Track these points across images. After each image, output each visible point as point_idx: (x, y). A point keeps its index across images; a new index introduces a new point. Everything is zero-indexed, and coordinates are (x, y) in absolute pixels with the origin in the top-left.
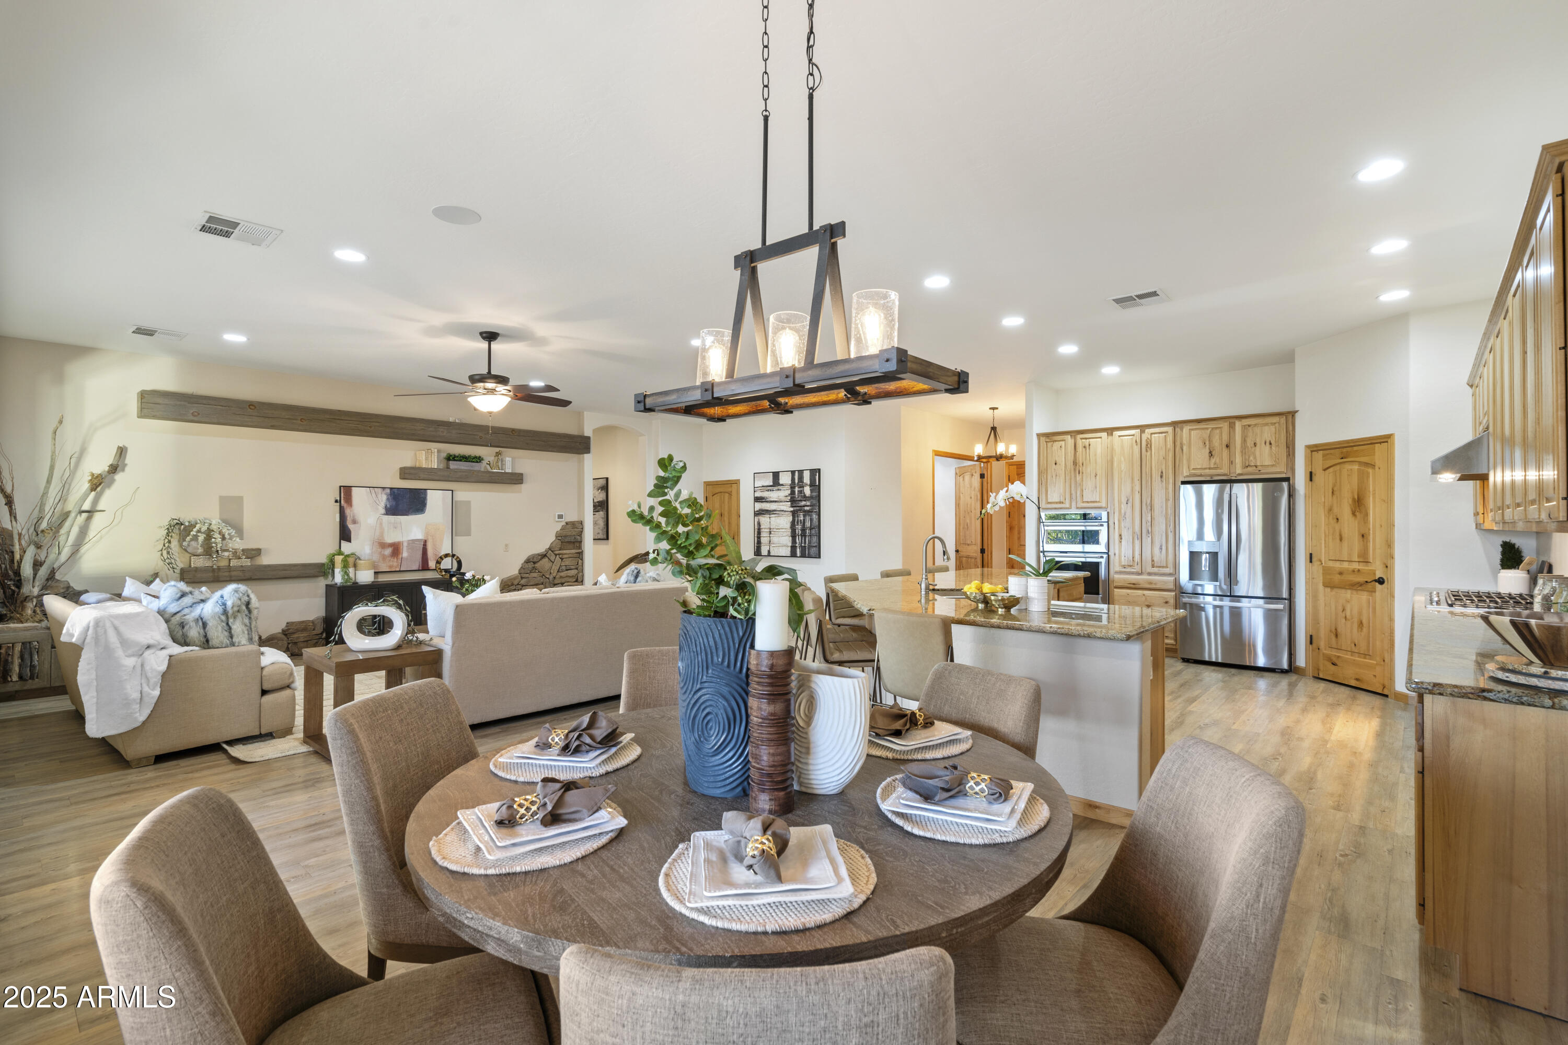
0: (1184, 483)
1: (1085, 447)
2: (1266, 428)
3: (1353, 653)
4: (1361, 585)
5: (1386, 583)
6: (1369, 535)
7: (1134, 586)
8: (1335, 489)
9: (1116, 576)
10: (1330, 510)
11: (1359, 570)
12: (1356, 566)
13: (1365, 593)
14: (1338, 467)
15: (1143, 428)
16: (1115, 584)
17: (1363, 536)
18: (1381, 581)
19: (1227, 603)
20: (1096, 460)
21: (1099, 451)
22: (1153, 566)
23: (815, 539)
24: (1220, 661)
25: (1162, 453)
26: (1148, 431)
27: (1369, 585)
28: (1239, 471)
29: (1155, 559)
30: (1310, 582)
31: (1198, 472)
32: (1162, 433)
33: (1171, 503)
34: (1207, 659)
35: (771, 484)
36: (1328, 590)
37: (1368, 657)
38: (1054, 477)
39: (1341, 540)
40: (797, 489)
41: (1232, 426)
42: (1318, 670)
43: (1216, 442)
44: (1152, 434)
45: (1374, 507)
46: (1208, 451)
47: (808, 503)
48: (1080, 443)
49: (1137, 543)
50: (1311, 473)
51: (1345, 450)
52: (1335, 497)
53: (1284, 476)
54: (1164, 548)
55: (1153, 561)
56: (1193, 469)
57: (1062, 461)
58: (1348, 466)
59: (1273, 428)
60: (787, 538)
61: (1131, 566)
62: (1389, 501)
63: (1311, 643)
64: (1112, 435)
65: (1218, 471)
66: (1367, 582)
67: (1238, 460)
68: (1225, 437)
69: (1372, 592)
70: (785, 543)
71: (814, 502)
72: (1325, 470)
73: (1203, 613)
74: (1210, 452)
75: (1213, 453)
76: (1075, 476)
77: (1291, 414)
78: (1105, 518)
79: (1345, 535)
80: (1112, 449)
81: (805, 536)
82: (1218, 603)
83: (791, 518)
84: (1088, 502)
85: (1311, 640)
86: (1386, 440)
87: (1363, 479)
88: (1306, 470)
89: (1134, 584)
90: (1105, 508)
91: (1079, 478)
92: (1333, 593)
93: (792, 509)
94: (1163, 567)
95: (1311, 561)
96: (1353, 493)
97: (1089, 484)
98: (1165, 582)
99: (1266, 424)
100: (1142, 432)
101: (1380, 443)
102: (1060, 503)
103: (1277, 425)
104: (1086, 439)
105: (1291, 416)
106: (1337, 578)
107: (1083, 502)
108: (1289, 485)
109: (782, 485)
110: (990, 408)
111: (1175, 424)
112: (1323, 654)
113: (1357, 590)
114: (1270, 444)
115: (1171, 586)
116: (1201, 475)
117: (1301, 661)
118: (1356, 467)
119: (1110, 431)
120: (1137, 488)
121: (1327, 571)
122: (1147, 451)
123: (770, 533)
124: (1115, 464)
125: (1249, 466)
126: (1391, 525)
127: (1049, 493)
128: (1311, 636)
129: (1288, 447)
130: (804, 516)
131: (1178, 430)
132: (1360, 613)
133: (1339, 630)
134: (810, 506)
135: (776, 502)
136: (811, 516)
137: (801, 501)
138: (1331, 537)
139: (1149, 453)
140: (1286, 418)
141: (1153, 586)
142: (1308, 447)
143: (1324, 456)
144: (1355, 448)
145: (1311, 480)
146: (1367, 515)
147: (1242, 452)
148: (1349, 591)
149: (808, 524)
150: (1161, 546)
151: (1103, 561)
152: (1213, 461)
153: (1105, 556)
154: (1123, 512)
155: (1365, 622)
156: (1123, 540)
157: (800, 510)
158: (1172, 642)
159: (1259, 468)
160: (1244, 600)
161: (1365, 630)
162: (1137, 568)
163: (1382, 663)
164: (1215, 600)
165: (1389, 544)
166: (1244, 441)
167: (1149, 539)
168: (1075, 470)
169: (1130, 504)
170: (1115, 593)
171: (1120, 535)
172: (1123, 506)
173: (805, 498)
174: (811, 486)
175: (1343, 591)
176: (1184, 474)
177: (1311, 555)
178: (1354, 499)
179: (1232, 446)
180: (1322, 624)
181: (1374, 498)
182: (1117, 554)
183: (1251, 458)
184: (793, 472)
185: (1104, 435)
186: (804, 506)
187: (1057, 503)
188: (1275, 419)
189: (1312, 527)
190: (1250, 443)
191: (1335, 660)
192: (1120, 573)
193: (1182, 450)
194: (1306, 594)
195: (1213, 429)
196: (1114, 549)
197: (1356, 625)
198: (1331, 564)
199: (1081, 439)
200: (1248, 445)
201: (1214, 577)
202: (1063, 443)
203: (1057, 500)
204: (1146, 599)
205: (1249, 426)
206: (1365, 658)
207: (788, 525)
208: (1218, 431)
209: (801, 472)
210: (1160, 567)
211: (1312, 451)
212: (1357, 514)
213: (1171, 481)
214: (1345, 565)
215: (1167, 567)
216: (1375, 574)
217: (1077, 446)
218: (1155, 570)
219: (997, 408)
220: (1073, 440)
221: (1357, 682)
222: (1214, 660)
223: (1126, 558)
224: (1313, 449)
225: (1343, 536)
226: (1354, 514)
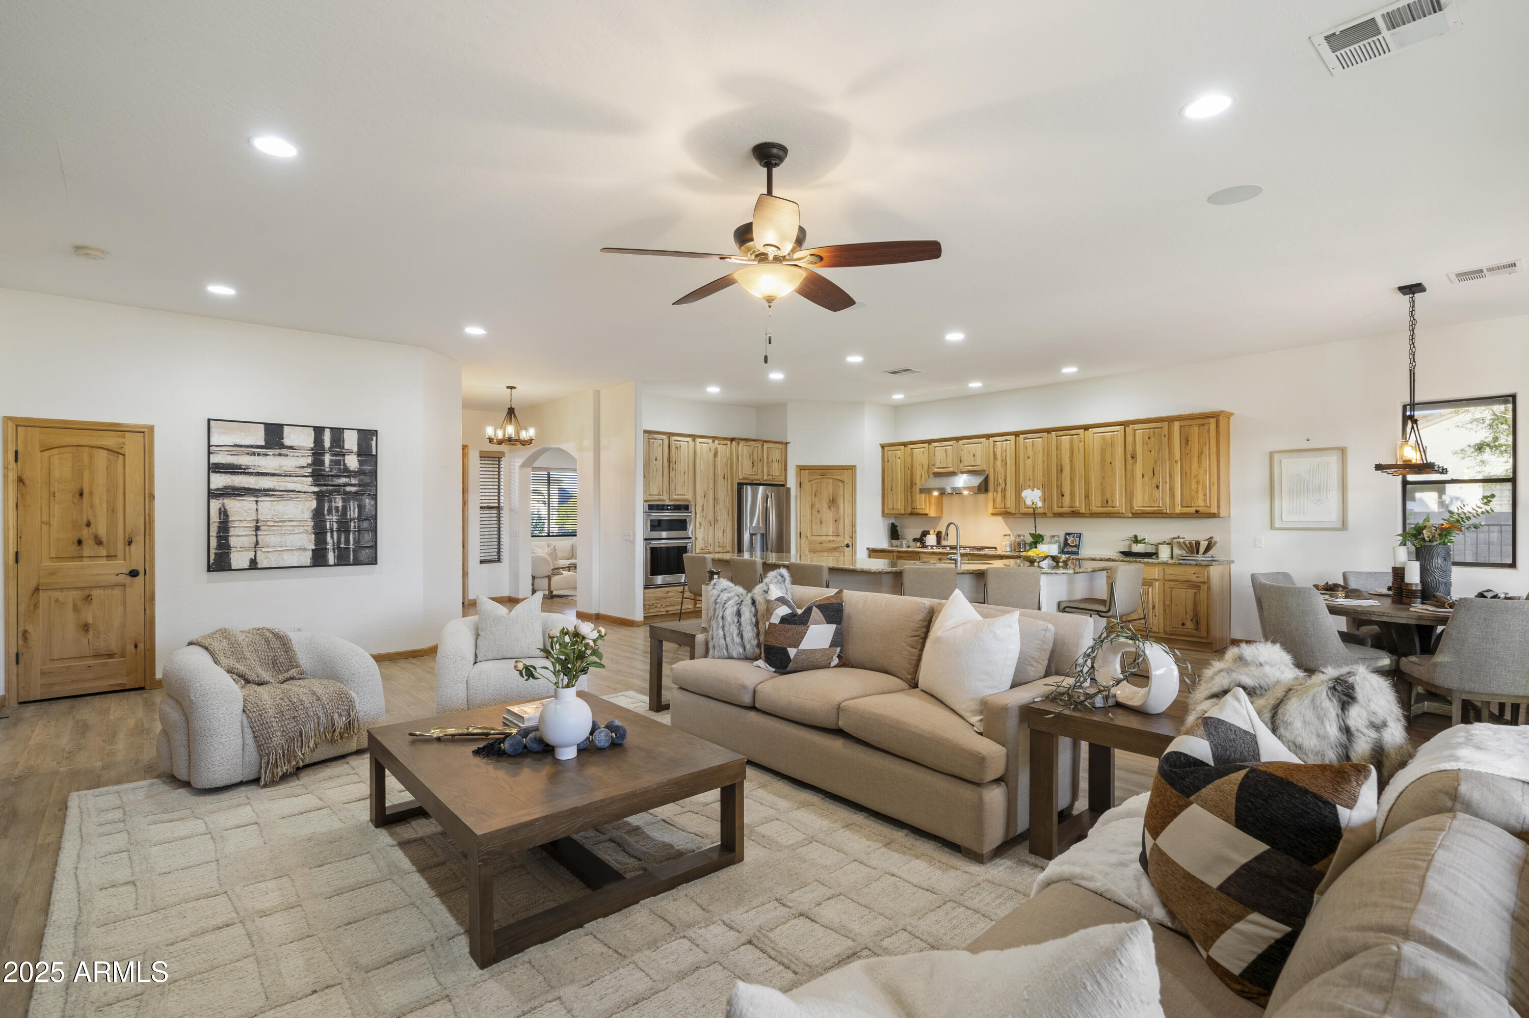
0: (739, 483)
1: (677, 448)
2: (772, 450)
4: (835, 549)
6: (840, 520)
8: (817, 493)
10: (813, 505)
11: (833, 540)
12: (831, 538)
14: (818, 481)
15: (713, 438)
17: (836, 520)
18: (848, 546)
20: (684, 460)
21: (686, 453)
22: (719, 547)
23: (367, 537)
25: (724, 460)
26: (716, 442)
27: (840, 549)
28: (765, 478)
29: (721, 541)
30: (799, 549)
31: (747, 477)
32: (723, 444)
33: (729, 498)
35: (263, 444)
36: (813, 554)
38: (655, 472)
39: (821, 523)
40: (327, 458)
41: (761, 446)
43: (756, 457)
45: (843, 504)
47: (354, 481)
48: (673, 444)
49: (711, 529)
50: (799, 482)
51: (823, 471)
52: (817, 498)
53: (783, 483)
54: (726, 532)
55: (719, 542)
56: (744, 474)
57: (660, 458)
58: (824, 481)
59: (775, 450)
60: (304, 536)
61: (706, 547)
62: (853, 502)
64: (695, 441)
65: (755, 477)
66: (838, 547)
67: (765, 470)
68: (760, 453)
69: (842, 552)
70: (298, 544)
71: (367, 479)
72: (809, 481)
74: (753, 463)
76: (670, 473)
77: (785, 444)
79: (824, 520)
80: (695, 453)
81: (347, 531)
83: (314, 504)
84: (678, 495)
86: (852, 468)
87: (836, 489)
88: (795, 480)
93: (316, 489)
96: (829, 496)
99: (771, 448)
100: (713, 442)
101: (848, 470)
102: (659, 494)
103: (778, 449)
104: (678, 441)
105: (784, 446)
106: (818, 546)
108: (786, 489)
109: (291, 448)
110: (508, 387)
111: (730, 439)
113: (832, 552)
114: (779, 462)
118: (831, 481)
119: (694, 437)
120: (711, 486)
122: (716, 457)
123: (257, 528)
124: (697, 465)
125: (770, 475)
126: (854, 514)
127: (651, 486)
129: (784, 466)
130: (344, 500)
131: (735, 444)
134: (359, 485)
135: (273, 475)
136: (360, 500)
137: (339, 476)
138: (814, 523)
142: (798, 466)
143: (809, 473)
144: (831, 471)
145: (799, 486)
146: (838, 508)
147: (767, 465)
148: (826, 553)
149: (353, 513)
150: (724, 531)
151: (690, 546)
152: (753, 469)
153: (691, 541)
154: (702, 504)
156: (702, 527)
157: (334, 491)
159: (774, 477)
162: (710, 549)
165: (853, 525)
166: (767, 458)
167: (718, 526)
171: (700, 523)
172: (702, 500)
173: (347, 472)
174: (359, 454)
175: (823, 554)
177: (800, 534)
178: (830, 500)
179: (763, 460)
181: (843, 500)
182: (698, 538)
183: (771, 470)
184: (319, 431)
186: (345, 485)
188: (776, 445)
189: (801, 516)
193: (739, 459)
195: (752, 446)
196: (696, 535)
198: (814, 538)
199: (674, 440)
200: (769, 461)
202: (661, 441)
203: (656, 492)
207: (308, 515)
208: (757, 448)
209: (338, 433)
211: (797, 469)
213: (730, 482)
214: (824, 538)
216: (845, 544)
217: (671, 446)
218: (720, 549)
219: (515, 388)
220: (668, 441)
223: (704, 541)
224: (801, 468)
225: (822, 521)
226: (829, 508)
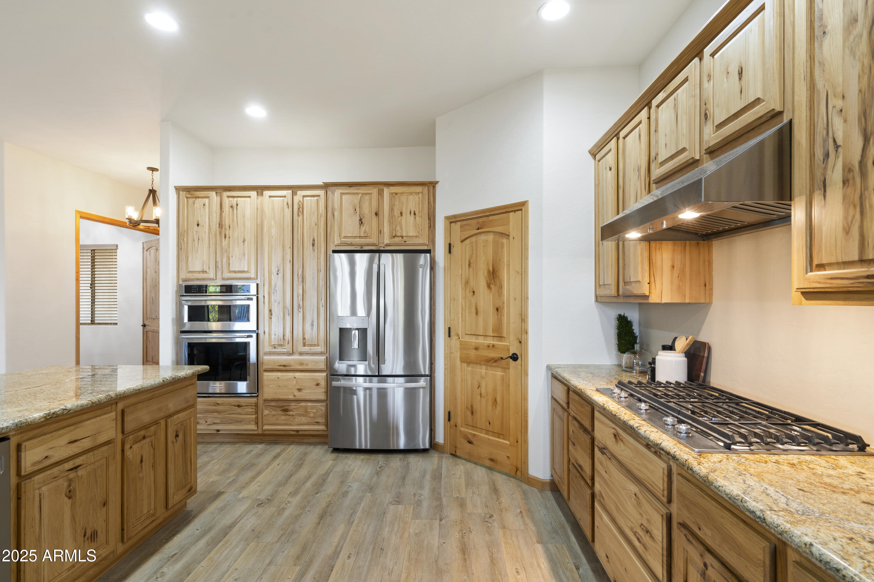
0: (335, 252)
1: (232, 207)
2: (411, 197)
3: (487, 432)
4: (496, 361)
5: (519, 360)
6: (503, 309)
7: (284, 368)
8: (472, 261)
9: (266, 358)
10: (467, 283)
11: (493, 346)
12: (490, 341)
13: (499, 369)
14: (473, 239)
15: (294, 189)
16: (265, 367)
17: (497, 309)
18: (515, 357)
19: (375, 384)
20: (244, 223)
21: (248, 213)
22: (304, 345)
24: (368, 448)
25: (314, 219)
26: (301, 193)
27: (503, 362)
28: (387, 241)
29: (307, 337)
30: (448, 357)
31: (349, 240)
32: (314, 196)
33: (322, 274)
34: (357, 447)
36: (465, 365)
37: (501, 436)
38: (196, 241)
39: (477, 313)
41: (381, 193)
42: (456, 447)
43: (366, 210)
44: (304, 196)
45: (509, 279)
46: (358, 219)
48: (227, 202)
49: (288, 319)
50: (450, 244)
51: (481, 220)
52: (471, 269)
53: (425, 248)
54: (315, 324)
55: (304, 339)
56: (345, 237)
57: (205, 221)
58: (483, 237)
59: (416, 197)
61: (281, 345)
62: (523, 273)
63: (449, 420)
64: (262, 194)
65: (368, 241)
66: (502, 358)
67: (386, 230)
68: (374, 204)
69: (506, 368)
72: (462, 241)
73: (355, 397)
74: (361, 220)
75: (363, 221)
76: (221, 241)
77: (432, 185)
78: (253, 291)
79: (481, 309)
80: (263, 211)
82: (368, 385)
84: (235, 272)
85: (449, 416)
86: (520, 207)
87: (497, 249)
88: (445, 241)
89: (284, 366)
90: (254, 279)
91: (225, 243)
92: (470, 369)
94: (314, 345)
95: (449, 336)
96: (488, 264)
97: (236, 251)
98: (316, 362)
99: (411, 193)
100: (294, 194)
101: (515, 211)
102: (204, 272)
103: (420, 195)
104: (233, 197)
105: (432, 187)
106: (473, 353)
107: (230, 272)
108: (431, 256)
110: (149, 168)
111: (327, 186)
112: (460, 431)
113: (491, 366)
114: (415, 214)
115: (323, 366)
116: (351, 245)
117: (440, 439)
118: (490, 237)
119: (260, 189)
120: (289, 257)
121: (463, 346)
122: (298, 215)
124: (265, 229)
125: (396, 236)
126: (524, 299)
127: (190, 259)
128: (449, 413)
129: (429, 219)
131: (329, 193)
132: (495, 390)
133: (474, 407)
138: (467, 311)
139: (300, 218)
140: (428, 188)
141: (304, 367)
142: (447, 218)
143: (462, 227)
144: (491, 218)
145: (450, 252)
146: (501, 287)
147: (390, 221)
148: (484, 367)
150: (312, 322)
151: (252, 342)
152: (363, 229)
153: (254, 335)
154: (273, 283)
155: (498, 400)
156: (273, 316)
158: (323, 427)
159: (405, 239)
160: (390, 379)
161: (499, 408)
162: (288, 348)
163: (516, 444)
164: (365, 382)
165: (523, 319)
166: (392, 210)
167: (301, 314)
168: (220, 233)
169: (281, 275)
170: (265, 378)
171: (270, 311)
172: (274, 277)
175: (479, 366)
176: (336, 241)
177: (449, 328)
178: (489, 271)
179: (380, 214)
180: (459, 400)
181: (508, 270)
182: (267, 332)
183: (398, 228)
185: (253, 194)
187: (199, 272)
188: (419, 189)
189: (450, 300)
190: (397, 213)
191: (470, 437)
192: (271, 353)
193: (334, 216)
194: (445, 369)
195: (363, 194)
196: (264, 327)
197: (490, 403)
198: (467, 339)
199: (228, 197)
200: (395, 214)
201: (364, 357)
202: (206, 201)
203: (199, 269)
204: (297, 382)
205: (396, 194)
206: (499, 437)
208: (367, 197)
210: (311, 345)
211: (451, 223)
212: (492, 286)
213: (323, 250)
214: (481, 340)
215: (318, 345)
216: (508, 350)
217: (224, 205)
218: (307, 349)
219: (156, 169)
220: (219, 198)
221: (492, 463)
222: (363, 447)
223: (276, 336)
224: (452, 220)
225: (479, 310)
226: (489, 286)
